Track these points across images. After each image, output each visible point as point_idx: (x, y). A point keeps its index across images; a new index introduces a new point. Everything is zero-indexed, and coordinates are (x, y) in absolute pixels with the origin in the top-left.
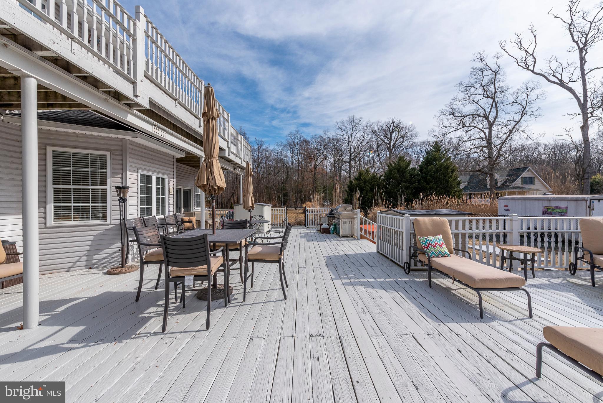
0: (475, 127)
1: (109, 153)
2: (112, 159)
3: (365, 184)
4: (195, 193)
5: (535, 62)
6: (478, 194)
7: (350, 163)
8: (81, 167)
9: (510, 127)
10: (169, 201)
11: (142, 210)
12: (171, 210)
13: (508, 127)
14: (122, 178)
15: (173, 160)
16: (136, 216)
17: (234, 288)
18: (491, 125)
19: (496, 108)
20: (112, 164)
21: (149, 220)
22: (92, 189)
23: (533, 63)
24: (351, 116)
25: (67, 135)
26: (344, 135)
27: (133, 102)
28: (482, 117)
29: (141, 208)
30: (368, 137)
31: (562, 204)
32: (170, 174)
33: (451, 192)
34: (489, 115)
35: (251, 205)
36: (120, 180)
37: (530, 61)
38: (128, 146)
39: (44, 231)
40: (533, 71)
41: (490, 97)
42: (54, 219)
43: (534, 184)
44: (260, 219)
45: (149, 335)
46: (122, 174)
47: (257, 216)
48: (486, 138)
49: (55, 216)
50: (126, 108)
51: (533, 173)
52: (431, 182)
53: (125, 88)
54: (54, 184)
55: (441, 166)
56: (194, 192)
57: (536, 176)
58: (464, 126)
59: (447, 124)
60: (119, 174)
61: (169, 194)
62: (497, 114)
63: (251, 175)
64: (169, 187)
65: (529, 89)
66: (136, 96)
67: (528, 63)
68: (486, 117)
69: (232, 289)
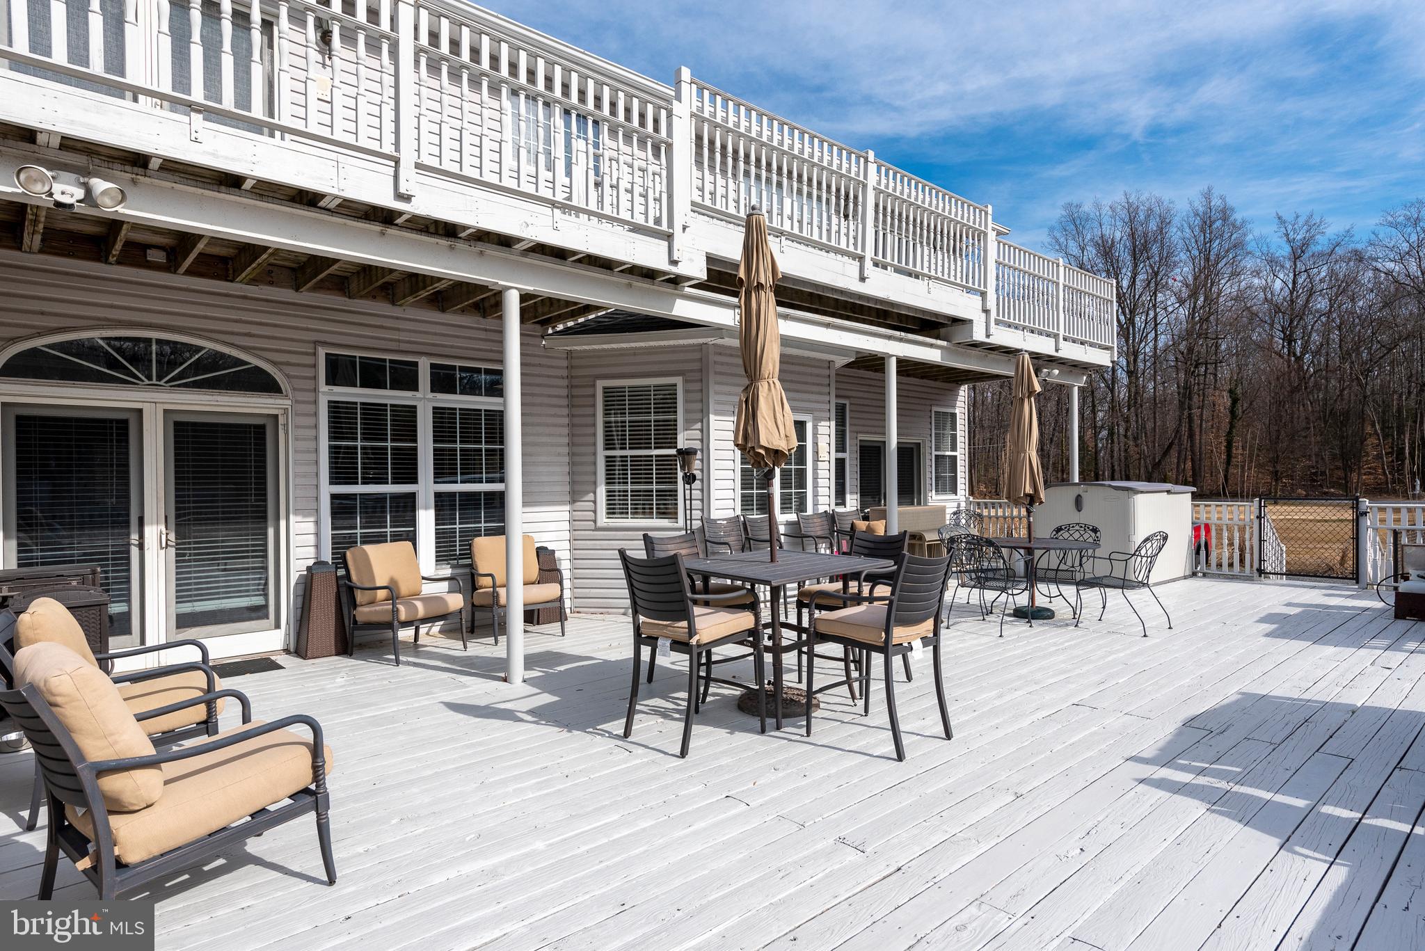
1: (681, 378)
2: (686, 391)
4: (934, 453)
8: (642, 413)
10: (815, 478)
11: (746, 501)
12: (821, 500)
14: (702, 431)
15: (827, 372)
16: (731, 514)
17: (822, 705)
20: (686, 401)
21: (761, 524)
22: (657, 456)
25: (622, 355)
27: (672, 276)
29: (743, 496)
32: (821, 410)
35: (1029, 490)
36: (697, 434)
38: (713, 358)
39: (594, 535)
42: (608, 513)
44: (1086, 536)
45: (607, 735)
46: (702, 422)
47: (1077, 528)
49: (608, 509)
50: (668, 289)
53: (650, 254)
54: (607, 449)
56: (928, 450)
60: (695, 422)
61: (816, 460)
63: (1031, 392)
64: (816, 444)
66: (674, 263)
69: (818, 706)
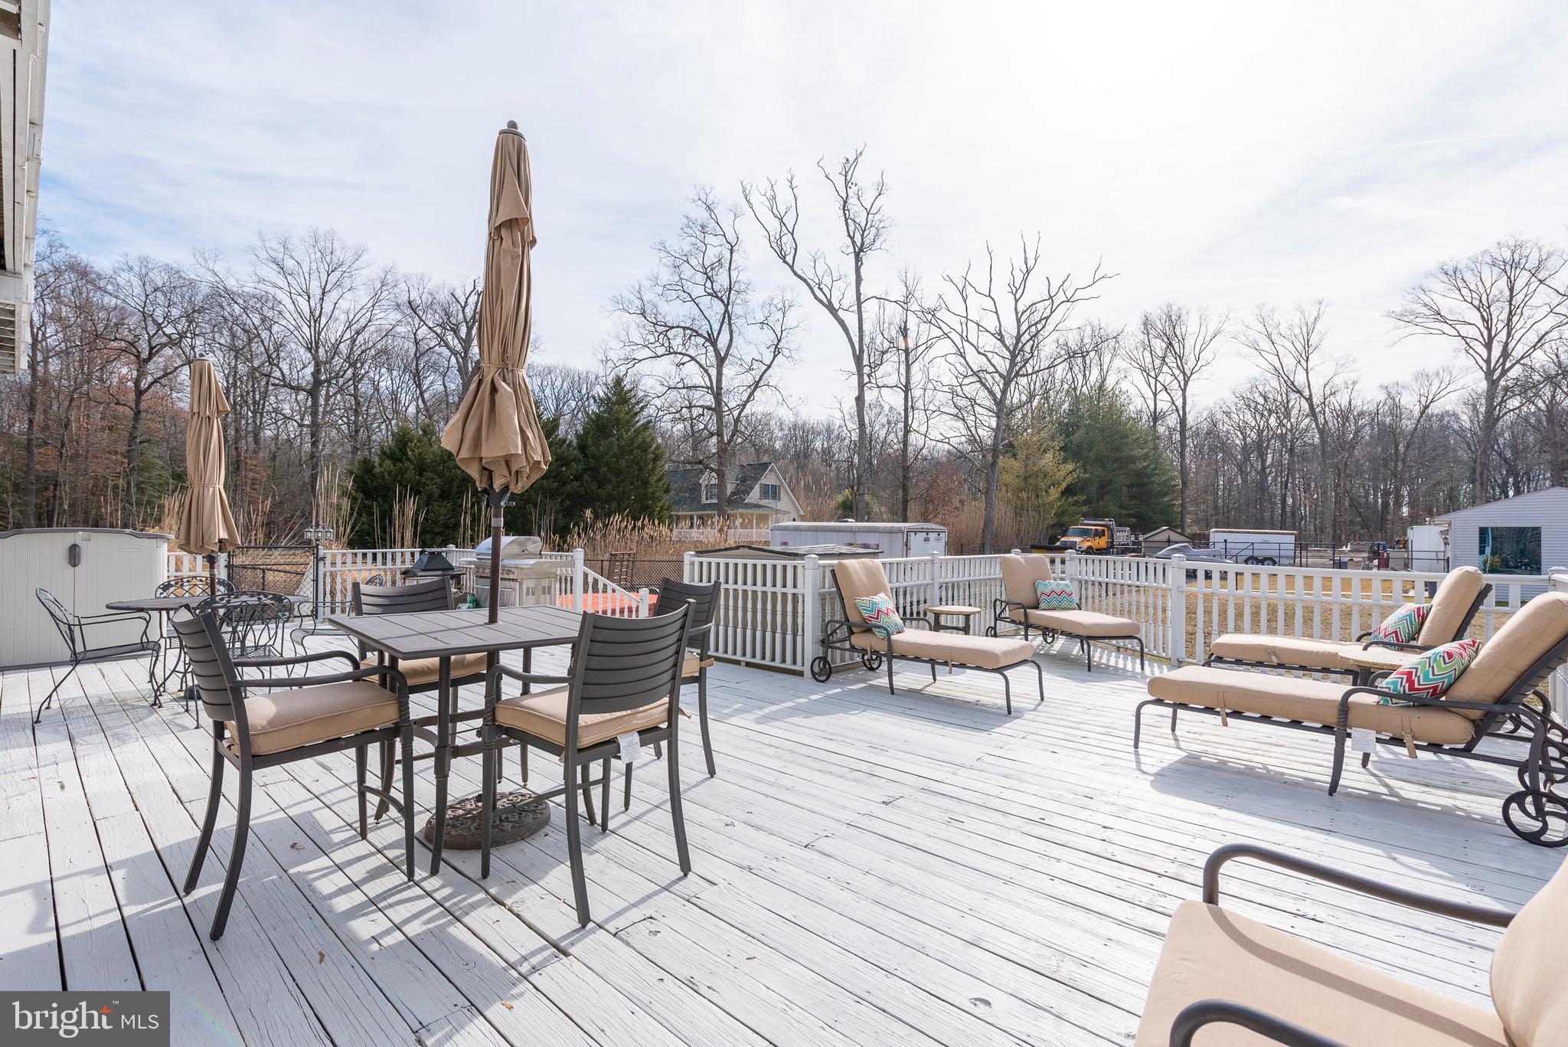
0: (693, 359)
3: (420, 475)
5: (796, 250)
6: (685, 517)
7: (313, 393)
9: (757, 373)
13: (753, 372)
18: (721, 361)
19: (730, 325)
23: (793, 251)
24: (321, 231)
26: (293, 291)
28: (704, 337)
30: (387, 318)
31: (872, 539)
33: (654, 510)
34: (718, 337)
37: (788, 245)
40: (792, 267)
41: (717, 297)
43: (779, 500)
48: (711, 388)
51: (779, 479)
52: (609, 482)
55: (633, 443)
57: (782, 484)
58: (672, 351)
59: (636, 337)
62: (731, 340)
65: (786, 303)
67: (785, 249)
68: (712, 340)
